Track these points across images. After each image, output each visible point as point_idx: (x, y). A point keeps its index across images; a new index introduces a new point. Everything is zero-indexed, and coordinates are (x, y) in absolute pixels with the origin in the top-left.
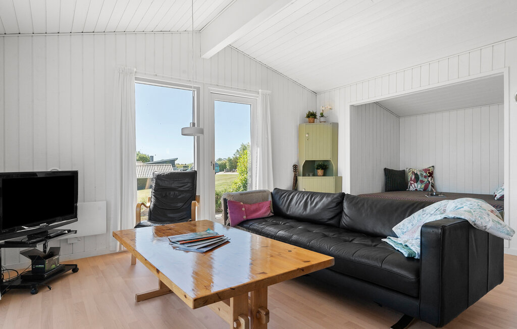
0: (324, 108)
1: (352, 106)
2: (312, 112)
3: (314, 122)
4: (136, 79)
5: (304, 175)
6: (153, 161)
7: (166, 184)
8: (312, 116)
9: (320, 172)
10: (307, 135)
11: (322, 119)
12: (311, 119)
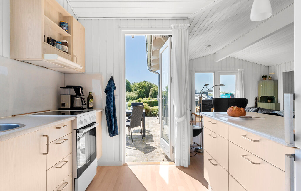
0: (270, 74)
1: (284, 73)
2: (265, 75)
3: (266, 80)
4: (195, 72)
5: (261, 102)
6: (196, 92)
7: (204, 103)
8: (265, 77)
9: (269, 101)
10: (262, 85)
11: (270, 78)
12: (264, 78)
